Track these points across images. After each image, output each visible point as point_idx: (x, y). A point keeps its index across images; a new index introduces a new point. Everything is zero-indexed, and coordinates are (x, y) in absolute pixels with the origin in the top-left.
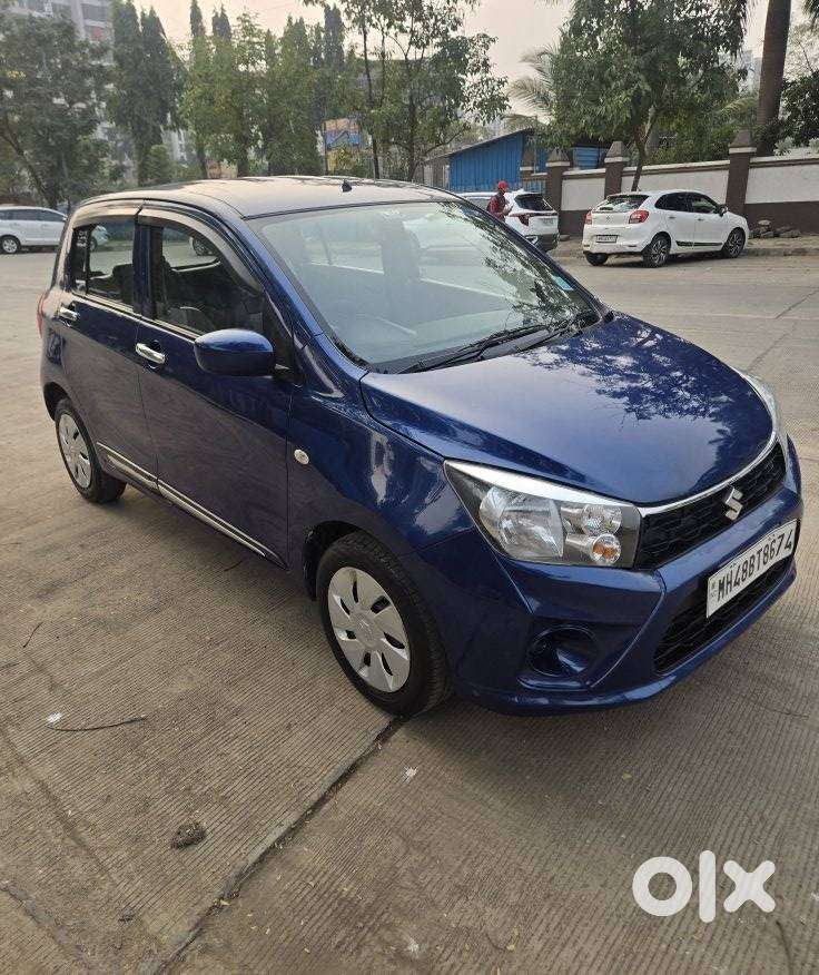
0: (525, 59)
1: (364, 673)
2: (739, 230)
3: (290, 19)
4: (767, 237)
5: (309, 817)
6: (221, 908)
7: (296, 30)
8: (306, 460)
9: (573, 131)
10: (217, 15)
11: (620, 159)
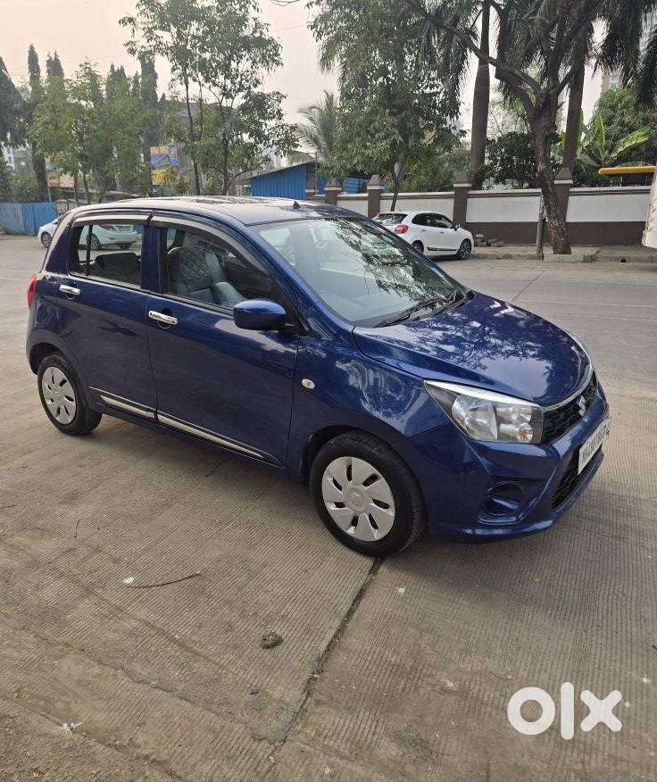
0: (300, 111)
1: (351, 531)
2: (467, 240)
3: (112, 67)
4: (482, 246)
5: (347, 621)
6: (315, 679)
7: (118, 75)
8: (312, 386)
9: (349, 166)
10: (51, 58)
11: (378, 188)
